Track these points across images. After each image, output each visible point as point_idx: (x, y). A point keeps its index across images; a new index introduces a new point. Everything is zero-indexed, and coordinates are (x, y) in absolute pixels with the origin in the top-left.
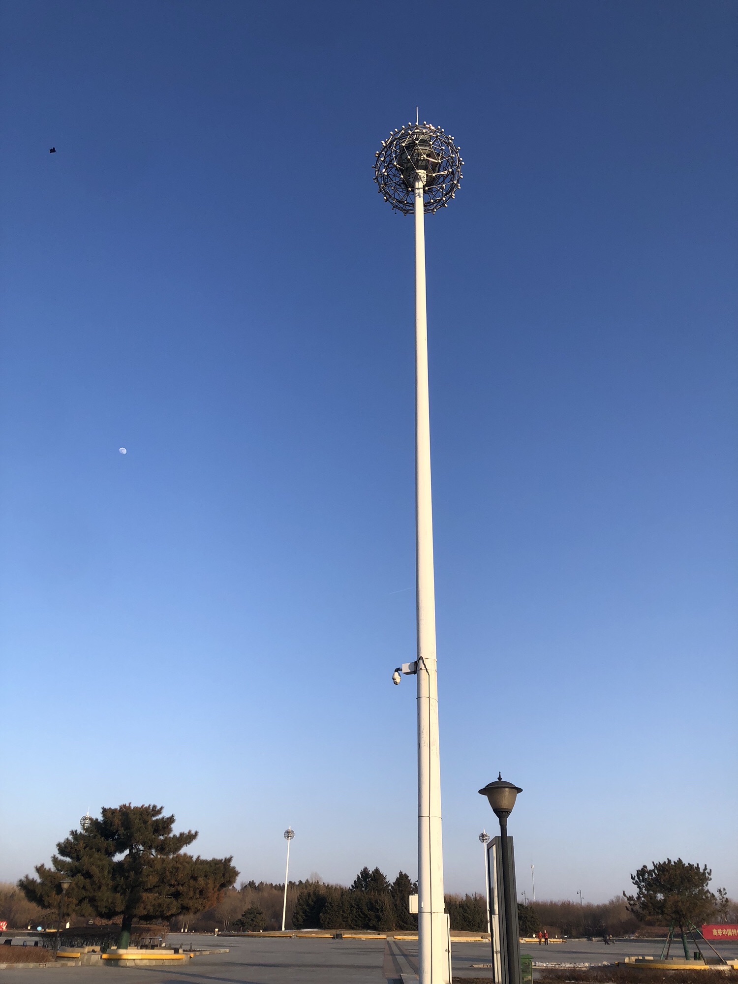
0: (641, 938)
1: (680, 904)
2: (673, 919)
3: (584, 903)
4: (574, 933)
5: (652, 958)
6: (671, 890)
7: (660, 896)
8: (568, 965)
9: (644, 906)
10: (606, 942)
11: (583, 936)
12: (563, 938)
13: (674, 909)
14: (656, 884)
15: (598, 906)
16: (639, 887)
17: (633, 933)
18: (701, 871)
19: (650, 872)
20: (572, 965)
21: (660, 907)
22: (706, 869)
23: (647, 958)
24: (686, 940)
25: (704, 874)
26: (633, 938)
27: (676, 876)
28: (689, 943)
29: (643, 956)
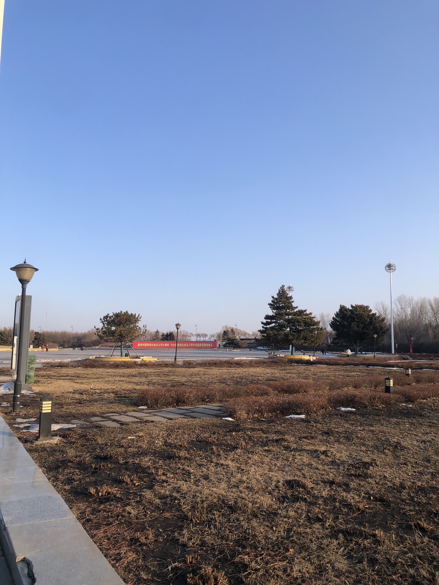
0: (101, 348)
1: (122, 332)
2: (118, 338)
3: (74, 332)
4: (66, 346)
5: (104, 356)
6: (119, 325)
7: (113, 328)
8: (59, 361)
9: (104, 333)
10: (82, 349)
11: (71, 347)
12: (59, 348)
13: (119, 334)
14: (112, 323)
15: (81, 333)
16: (103, 324)
17: (98, 345)
18: (137, 317)
19: (110, 317)
20: (60, 361)
21: (113, 333)
22: (139, 316)
23: (101, 356)
24: (122, 348)
25: (137, 318)
26: (97, 348)
27: (123, 318)
28: (124, 350)
29: (100, 355)
